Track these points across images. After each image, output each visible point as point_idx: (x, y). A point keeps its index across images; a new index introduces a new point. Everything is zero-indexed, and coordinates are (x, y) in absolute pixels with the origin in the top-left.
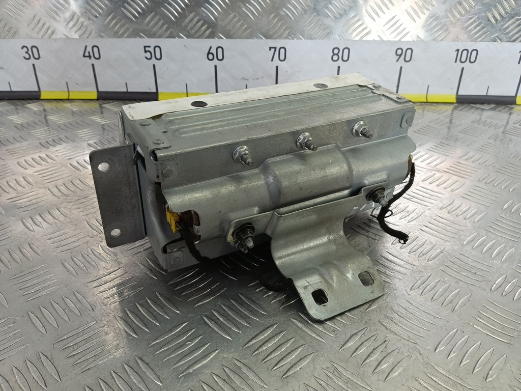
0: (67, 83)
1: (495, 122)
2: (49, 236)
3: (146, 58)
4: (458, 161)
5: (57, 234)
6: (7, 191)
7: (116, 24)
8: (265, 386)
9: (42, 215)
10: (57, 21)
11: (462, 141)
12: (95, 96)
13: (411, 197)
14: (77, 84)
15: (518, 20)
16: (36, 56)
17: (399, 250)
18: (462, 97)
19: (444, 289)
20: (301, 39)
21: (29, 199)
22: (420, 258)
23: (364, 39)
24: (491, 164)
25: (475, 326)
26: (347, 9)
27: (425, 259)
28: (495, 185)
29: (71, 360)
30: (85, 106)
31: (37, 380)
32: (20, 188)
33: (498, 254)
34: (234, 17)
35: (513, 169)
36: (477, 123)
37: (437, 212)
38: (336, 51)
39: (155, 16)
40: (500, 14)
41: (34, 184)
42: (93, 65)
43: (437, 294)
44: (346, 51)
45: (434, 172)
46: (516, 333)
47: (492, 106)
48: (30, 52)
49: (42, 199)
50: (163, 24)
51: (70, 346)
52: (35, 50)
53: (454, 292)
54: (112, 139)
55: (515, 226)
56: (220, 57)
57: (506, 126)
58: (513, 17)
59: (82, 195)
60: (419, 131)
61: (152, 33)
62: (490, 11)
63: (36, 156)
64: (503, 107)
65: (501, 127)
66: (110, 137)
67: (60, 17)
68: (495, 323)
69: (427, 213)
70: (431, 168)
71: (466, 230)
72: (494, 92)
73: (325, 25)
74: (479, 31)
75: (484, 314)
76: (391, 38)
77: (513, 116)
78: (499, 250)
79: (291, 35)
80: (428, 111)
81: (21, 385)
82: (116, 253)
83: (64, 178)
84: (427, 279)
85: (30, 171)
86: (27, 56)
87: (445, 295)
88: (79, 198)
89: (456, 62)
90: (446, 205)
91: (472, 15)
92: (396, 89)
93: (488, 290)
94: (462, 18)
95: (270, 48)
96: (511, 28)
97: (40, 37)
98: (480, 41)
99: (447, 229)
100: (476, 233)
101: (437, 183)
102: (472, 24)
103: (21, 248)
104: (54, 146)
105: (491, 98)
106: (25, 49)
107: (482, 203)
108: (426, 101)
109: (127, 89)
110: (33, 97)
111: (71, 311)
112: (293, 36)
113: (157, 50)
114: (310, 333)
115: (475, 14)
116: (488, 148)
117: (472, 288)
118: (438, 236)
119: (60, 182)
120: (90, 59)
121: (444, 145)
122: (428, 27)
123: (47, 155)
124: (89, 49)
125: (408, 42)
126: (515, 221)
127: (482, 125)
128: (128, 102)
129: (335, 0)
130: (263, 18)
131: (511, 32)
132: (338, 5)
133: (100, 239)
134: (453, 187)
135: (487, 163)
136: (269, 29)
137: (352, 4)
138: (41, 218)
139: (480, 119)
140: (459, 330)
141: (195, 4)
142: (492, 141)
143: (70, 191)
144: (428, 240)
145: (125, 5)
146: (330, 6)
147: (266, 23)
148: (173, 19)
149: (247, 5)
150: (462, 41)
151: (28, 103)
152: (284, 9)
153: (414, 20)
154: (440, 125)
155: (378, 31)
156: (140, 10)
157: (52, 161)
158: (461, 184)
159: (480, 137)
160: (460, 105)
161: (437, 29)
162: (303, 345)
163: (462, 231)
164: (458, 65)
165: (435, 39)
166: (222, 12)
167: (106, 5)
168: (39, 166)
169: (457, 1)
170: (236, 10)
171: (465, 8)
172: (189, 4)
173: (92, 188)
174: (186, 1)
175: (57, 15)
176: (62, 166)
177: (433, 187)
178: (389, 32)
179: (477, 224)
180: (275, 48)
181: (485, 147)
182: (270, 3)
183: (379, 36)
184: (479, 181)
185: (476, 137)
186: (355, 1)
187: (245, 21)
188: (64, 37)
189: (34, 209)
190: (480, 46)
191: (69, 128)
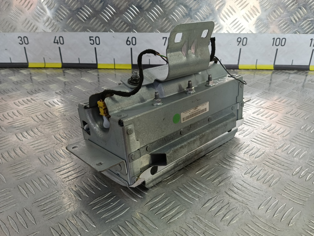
0: (44, 58)
1: (296, 80)
2: (32, 144)
3: (91, 43)
4: (274, 102)
5: (36, 142)
6: (7, 118)
7: (73, 24)
8: (157, 228)
9: (28, 132)
10: (39, 22)
11: (276, 91)
12: (60, 66)
13: (246, 123)
14: (50, 59)
16: (26, 42)
17: (238, 152)
18: (277, 66)
19: (264, 174)
21: (20, 123)
22: (250, 157)
23: (219, 32)
24: (294, 104)
25: (282, 195)
26: (208, 15)
27: (253, 157)
28: (296, 115)
29: (42, 213)
30: (55, 71)
31: (22, 223)
32: (15, 117)
33: (297, 155)
34: (142, 20)
35: (307, 107)
36: (286, 81)
37: (261, 131)
39: (96, 19)
40: (298, 18)
41: (23, 115)
42: (59, 48)
43: (260, 177)
45: (260, 109)
46: (307, 199)
47: (295, 71)
48: (23, 40)
49: (28, 123)
50: (101, 24)
51: (42, 205)
52: (25, 39)
53: (270, 176)
54: (70, 90)
55: (308, 138)
56: (134, 43)
57: (304, 83)
58: (306, 20)
59: (51, 121)
60: (251, 85)
61: (94, 29)
62: (292, 15)
63: (21, 100)
64: (302, 72)
65: (300, 83)
66: (68, 89)
67: (41, 20)
68: (294, 193)
69: (255, 131)
70: (258, 106)
71: (278, 141)
72: (296, 63)
74: (286, 27)
75: (288, 188)
76: (234, 31)
77: (308, 77)
78: (297, 152)
80: (258, 74)
81: (13, 226)
83: (41, 111)
84: (254, 168)
85: (21, 107)
86: (21, 42)
87: (265, 177)
88: (49, 122)
89: (273, 45)
90: (266, 127)
91: (281, 18)
92: (237, 61)
93: (291, 174)
94: (276, 20)
95: (163, 38)
96: (305, 25)
97: (29, 31)
98: (287, 33)
99: (267, 140)
100: (284, 143)
101: (262, 114)
102: (282, 23)
103: (15, 150)
104: (36, 94)
105: (294, 67)
106: (20, 38)
107: (288, 125)
108: (255, 68)
109: (79, 62)
110: (24, 66)
111: (43, 185)
113: (97, 39)
114: (184, 198)
115: (283, 17)
116: (292, 95)
117: (281, 173)
118: (261, 144)
119: (39, 114)
120: (58, 44)
121: (267, 94)
122: (257, 25)
123: (31, 99)
124: (57, 38)
125: (244, 34)
126: (308, 136)
127: (289, 82)
128: (80, 69)
129: (201, 10)
130: (159, 21)
131: (305, 28)
132: (203, 13)
133: (61, 145)
134: (271, 117)
135: (291, 104)
136: (163, 27)
137: (211, 12)
138: (27, 134)
139: (288, 79)
140: (273, 197)
141: (119, 12)
142: (295, 91)
143: (44, 119)
144: (255, 147)
145: (79, 13)
146: (198, 13)
147: (161, 23)
148: (107, 21)
149: (150, 13)
150: (276, 33)
151: (21, 70)
152: (171, 15)
153: (248, 21)
154: (264, 82)
155: (226, 28)
156: (87, 16)
157: (34, 102)
158: (276, 115)
159: (287, 89)
160: (276, 71)
161: (261, 26)
162: (179, 205)
163: (276, 141)
164: (274, 47)
165: (260, 32)
166: (135, 17)
167: (67, 13)
168: (27, 105)
169: (272, 10)
170: (143, 16)
171: (277, 14)
172: (116, 12)
173: (57, 117)
174: (114, 11)
175: (39, 19)
176: (40, 105)
177: (259, 116)
178: (233, 28)
179: (285, 138)
180: (166, 38)
181: (290, 94)
182: (163, 12)
183: (227, 31)
184: (286, 113)
185: (285, 89)
186: (213, 10)
187: (148, 22)
188: (43, 31)
189: (23, 128)
190: (287, 36)
191: (45, 84)
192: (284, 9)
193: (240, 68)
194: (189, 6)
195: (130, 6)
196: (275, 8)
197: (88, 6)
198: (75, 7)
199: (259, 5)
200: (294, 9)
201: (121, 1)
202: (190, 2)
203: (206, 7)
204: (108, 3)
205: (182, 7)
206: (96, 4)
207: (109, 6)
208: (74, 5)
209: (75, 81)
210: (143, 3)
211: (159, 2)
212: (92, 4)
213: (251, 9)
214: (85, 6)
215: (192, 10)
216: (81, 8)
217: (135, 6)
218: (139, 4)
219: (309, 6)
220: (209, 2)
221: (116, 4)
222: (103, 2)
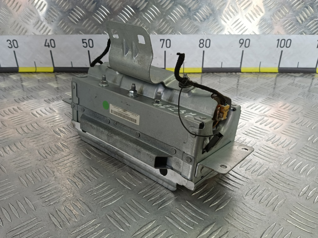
0: (35, 62)
1: (303, 84)
2: (13, 160)
3: (84, 46)
4: (279, 110)
5: (18, 158)
7: (64, 26)
9: (10, 146)
10: (28, 24)
11: (281, 97)
12: (52, 70)
13: (248, 133)
14: (41, 63)
15: (316, 21)
16: (16, 46)
17: (239, 169)
18: (282, 69)
19: (268, 195)
20: (180, 34)
21: (3, 136)
22: (253, 174)
23: (220, 34)
24: (300, 111)
25: (288, 221)
26: (208, 15)
27: (256, 175)
28: (303, 125)
30: (46, 76)
33: (304, 171)
34: (138, 21)
35: (314, 114)
36: (291, 85)
37: (264, 142)
38: (202, 41)
39: (88, 21)
40: (305, 18)
41: (8, 126)
42: (51, 51)
43: (263, 198)
44: (208, 41)
45: (263, 117)
46: (315, 226)
47: (302, 74)
48: (12, 44)
49: (11, 135)
50: (94, 26)
51: (17, 235)
52: (15, 42)
53: (275, 197)
54: (60, 97)
55: (316, 152)
57: (310, 87)
58: (312, 19)
59: (36, 133)
60: (254, 90)
61: (87, 31)
62: (298, 15)
63: (11, 108)
64: (308, 75)
65: (306, 88)
66: (59, 96)
67: (30, 22)
68: (301, 219)
69: (258, 143)
70: (261, 114)
71: (283, 155)
72: (302, 65)
73: (195, 25)
74: (291, 28)
75: (294, 212)
76: (236, 33)
77: (314, 81)
78: (304, 169)
79: (174, 32)
80: (261, 78)
82: (54, 171)
83: (27, 122)
84: (256, 188)
85: (6, 118)
86: (10, 46)
87: (269, 199)
88: (35, 135)
89: (277, 47)
90: (270, 139)
91: (287, 18)
92: (240, 64)
93: (297, 195)
94: (281, 20)
95: (161, 40)
96: (311, 26)
97: (18, 34)
98: (292, 34)
99: (271, 154)
100: (290, 157)
101: (265, 124)
102: (287, 23)
104: (23, 101)
105: (300, 69)
106: (9, 42)
107: (294, 136)
108: (259, 71)
109: (72, 66)
110: (14, 71)
111: (21, 210)
112: (175, 32)
113: (91, 41)
114: (177, 226)
115: (289, 17)
116: (298, 101)
117: (287, 194)
118: (265, 159)
119: (24, 125)
120: (49, 47)
121: (271, 100)
122: (261, 26)
123: (18, 107)
124: (48, 41)
125: (247, 35)
126: (315, 148)
127: (295, 86)
128: (72, 73)
129: (201, 10)
130: (156, 22)
131: (311, 29)
132: (202, 13)
133: (45, 162)
134: (275, 126)
135: (297, 111)
136: (160, 28)
137: (211, 12)
138: (9, 148)
139: (294, 82)
140: (277, 224)
141: (113, 13)
142: (301, 97)
143: (29, 131)
144: (258, 162)
145: (70, 14)
146: (197, 14)
147: (158, 24)
148: (100, 23)
149: (146, 13)
150: (281, 34)
151: (11, 75)
152: (169, 16)
153: (250, 21)
154: (268, 87)
155: (228, 29)
156: (79, 17)
157: (21, 111)
158: (281, 125)
159: (293, 94)
160: (281, 74)
161: (265, 27)
162: (172, 235)
163: (281, 155)
164: (279, 49)
165: (264, 33)
166: (130, 18)
167: (58, 15)
168: (13, 114)
169: (277, 9)
170: (139, 17)
171: (282, 14)
172: (110, 13)
173: (43, 128)
174: (108, 12)
175: (29, 21)
176: (26, 114)
177: (262, 126)
178: (235, 29)
179: (291, 151)
180: (164, 40)
181: (296, 100)
182: (160, 13)
183: (228, 32)
184: (292, 122)
185: (290, 94)
186: (213, 10)
187: (144, 24)
188: (33, 34)
189: (6, 142)
190: (293, 37)
191: (34, 90)
192: (290, 9)
193: (242, 71)
194: (188, 6)
195: (124, 7)
196: (280, 7)
197: (80, 7)
198: (66, 8)
199: (262, 4)
200: (300, 8)
201: (115, 2)
202: (188, 2)
203: (206, 7)
204: (101, 4)
205: (180, 7)
206: (89, 5)
207: (103, 6)
208: (65, 6)
209: (66, 87)
210: (138, 4)
211: (156, 2)
212: (84, 5)
213: (254, 8)
214: (77, 7)
215: (191, 10)
216: (73, 10)
217: (130, 7)
218: (134, 4)
219: (316, 5)
220: (209, 2)
221: (109, 5)
222: (96, 3)
